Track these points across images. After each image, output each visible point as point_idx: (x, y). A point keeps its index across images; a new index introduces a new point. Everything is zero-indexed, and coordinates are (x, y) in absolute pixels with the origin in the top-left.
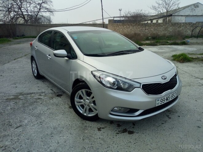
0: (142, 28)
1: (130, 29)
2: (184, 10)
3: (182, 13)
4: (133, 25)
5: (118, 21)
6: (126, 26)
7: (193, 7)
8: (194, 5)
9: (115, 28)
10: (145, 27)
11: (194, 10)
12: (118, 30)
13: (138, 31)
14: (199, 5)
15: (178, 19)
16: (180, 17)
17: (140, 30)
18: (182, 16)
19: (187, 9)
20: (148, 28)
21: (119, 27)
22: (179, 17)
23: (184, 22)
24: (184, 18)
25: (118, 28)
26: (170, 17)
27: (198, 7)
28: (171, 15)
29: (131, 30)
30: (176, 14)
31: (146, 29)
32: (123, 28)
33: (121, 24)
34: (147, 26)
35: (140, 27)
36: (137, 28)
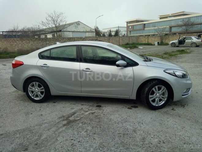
0: (43, 42)
1: (30, 44)
2: (70, 27)
3: (69, 29)
4: (33, 40)
5: (8, 36)
6: (25, 42)
7: (76, 24)
8: (76, 23)
9: (11, 44)
10: (46, 42)
11: (77, 27)
12: (16, 45)
13: (40, 46)
14: (80, 24)
15: (67, 35)
16: (69, 32)
17: (41, 44)
18: (69, 31)
19: (72, 26)
20: (48, 42)
21: (17, 42)
22: (67, 32)
23: (72, 37)
24: (71, 33)
25: (16, 44)
26: (60, 33)
27: (79, 24)
28: (60, 31)
29: (32, 44)
30: (65, 30)
31: (46, 44)
32: (21, 43)
33: (19, 39)
34: (47, 41)
35: (41, 41)
36: (38, 43)
